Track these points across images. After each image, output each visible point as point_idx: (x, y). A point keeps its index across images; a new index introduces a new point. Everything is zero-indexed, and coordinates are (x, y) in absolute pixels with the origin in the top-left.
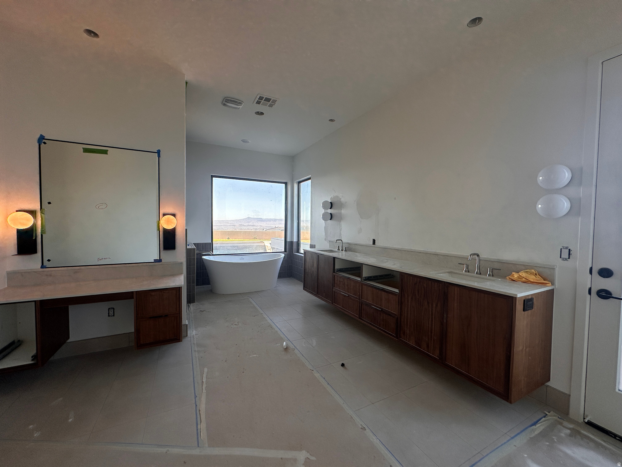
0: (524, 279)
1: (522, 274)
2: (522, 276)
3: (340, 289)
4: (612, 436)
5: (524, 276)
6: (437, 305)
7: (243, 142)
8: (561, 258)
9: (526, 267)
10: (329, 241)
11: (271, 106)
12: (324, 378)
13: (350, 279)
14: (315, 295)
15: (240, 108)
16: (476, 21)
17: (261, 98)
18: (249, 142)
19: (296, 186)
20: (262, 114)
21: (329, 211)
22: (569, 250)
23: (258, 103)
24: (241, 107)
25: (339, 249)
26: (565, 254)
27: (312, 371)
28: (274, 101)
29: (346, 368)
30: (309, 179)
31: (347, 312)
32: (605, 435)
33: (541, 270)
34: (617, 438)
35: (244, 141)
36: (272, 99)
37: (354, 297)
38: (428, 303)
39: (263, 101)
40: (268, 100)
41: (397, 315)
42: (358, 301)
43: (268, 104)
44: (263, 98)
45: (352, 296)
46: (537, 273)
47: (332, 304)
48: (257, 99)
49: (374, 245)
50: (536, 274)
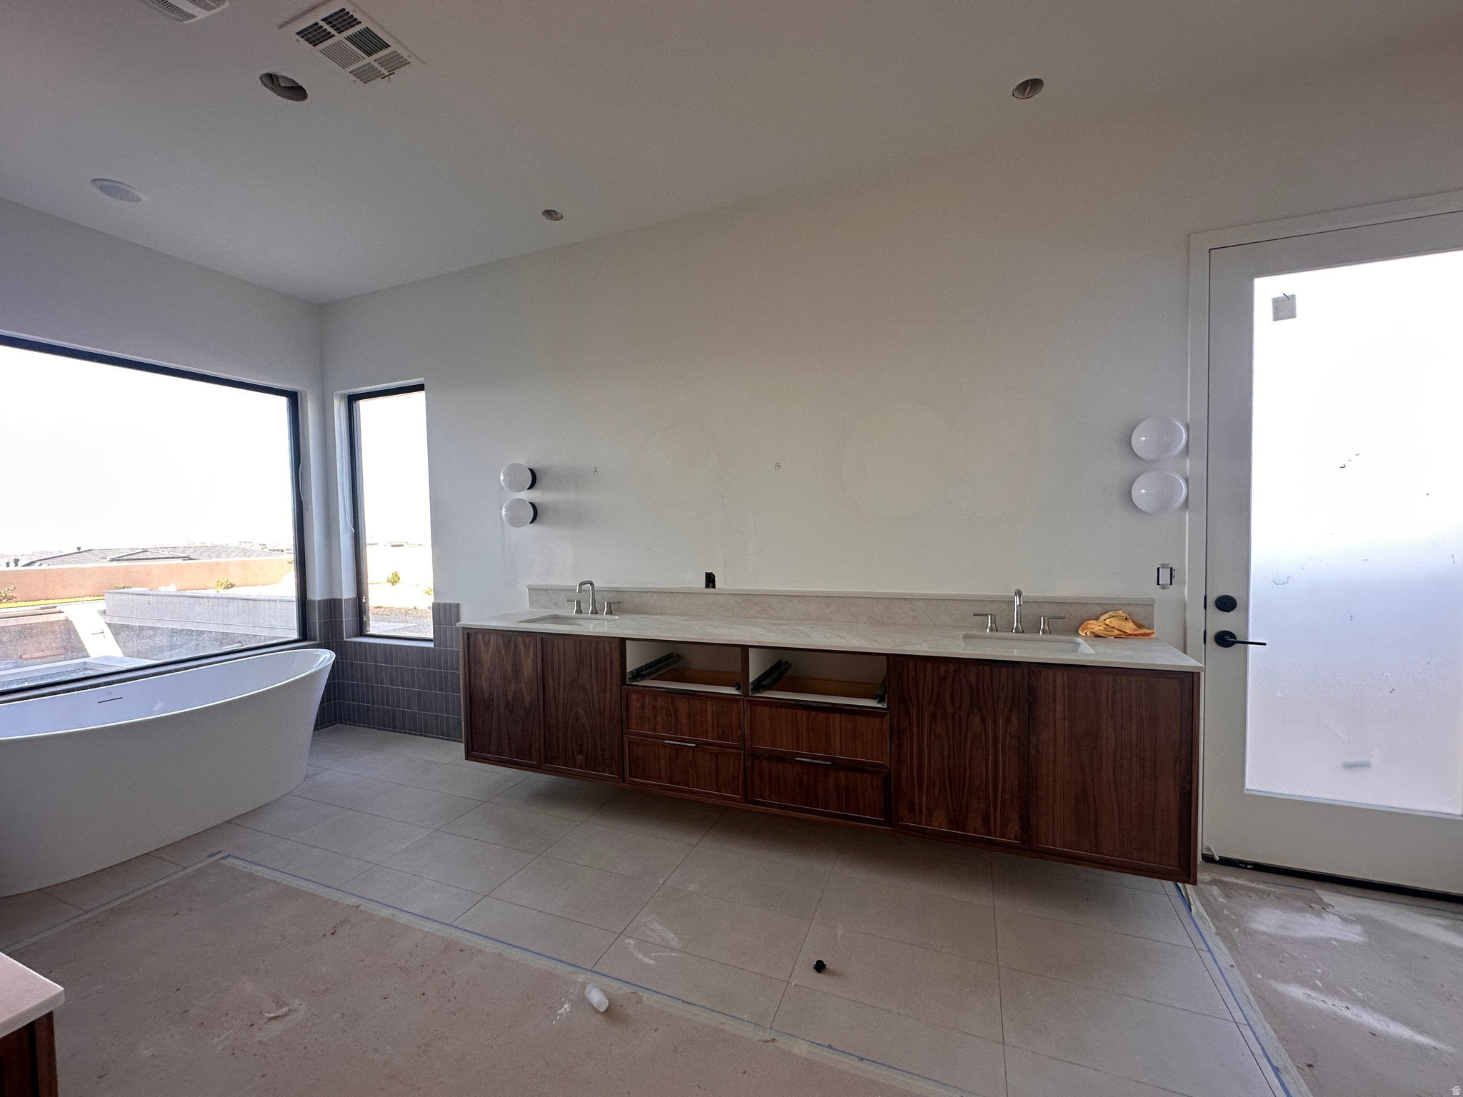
0: (1116, 632)
1: (1111, 622)
2: (1112, 625)
3: (655, 730)
4: (1241, 867)
5: (1116, 626)
6: (1008, 719)
7: (102, 189)
8: (1158, 584)
9: (1106, 607)
10: (530, 589)
11: (365, 75)
12: (830, 1047)
13: (698, 696)
14: (537, 768)
15: (192, 16)
16: (1031, 86)
17: (342, 20)
18: (139, 200)
19: (339, 409)
20: (297, 92)
21: (527, 495)
22: (1171, 568)
23: (314, 35)
24: (200, 14)
25: (579, 611)
26: (1165, 578)
27: (776, 1043)
28: (395, 63)
29: (833, 973)
30: (420, 388)
31: (693, 792)
32: (1235, 868)
33: (1130, 609)
34: (1249, 867)
35: (108, 187)
36: (394, 47)
37: (721, 746)
38: (983, 720)
39: (339, 37)
40: (370, 43)
41: (889, 767)
42: (739, 754)
43: (358, 59)
44: (355, 22)
45: (713, 744)
46: (1128, 617)
47: (624, 782)
48: (317, 17)
49: (711, 590)
50: (1126, 619)
